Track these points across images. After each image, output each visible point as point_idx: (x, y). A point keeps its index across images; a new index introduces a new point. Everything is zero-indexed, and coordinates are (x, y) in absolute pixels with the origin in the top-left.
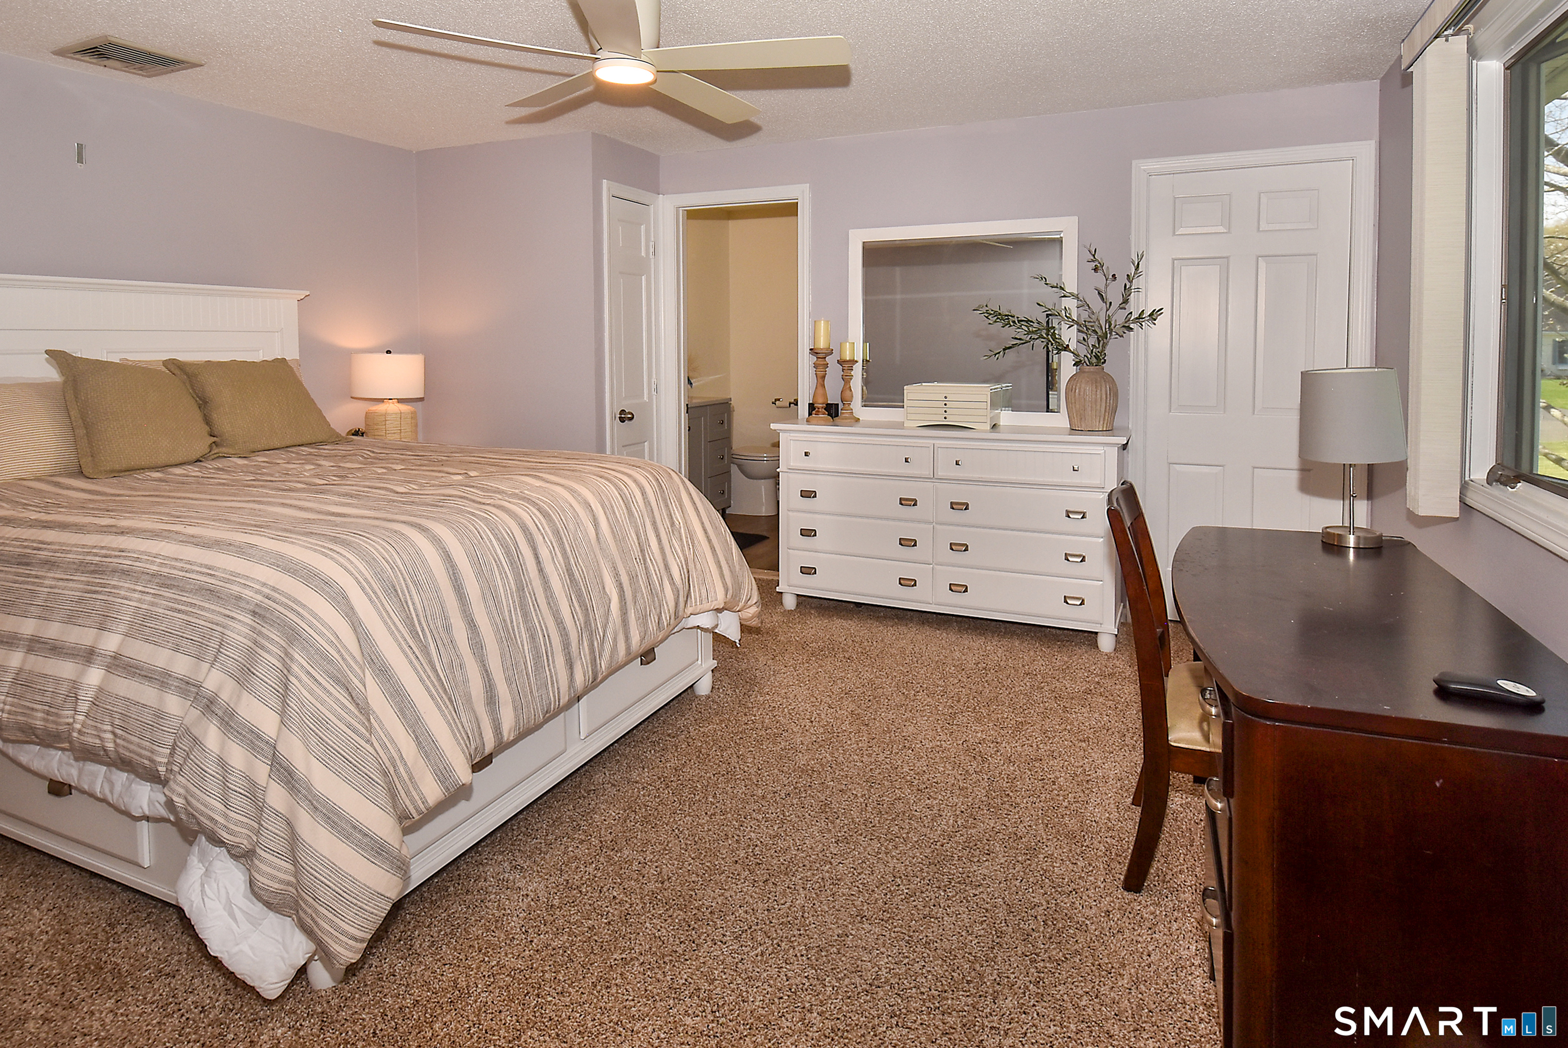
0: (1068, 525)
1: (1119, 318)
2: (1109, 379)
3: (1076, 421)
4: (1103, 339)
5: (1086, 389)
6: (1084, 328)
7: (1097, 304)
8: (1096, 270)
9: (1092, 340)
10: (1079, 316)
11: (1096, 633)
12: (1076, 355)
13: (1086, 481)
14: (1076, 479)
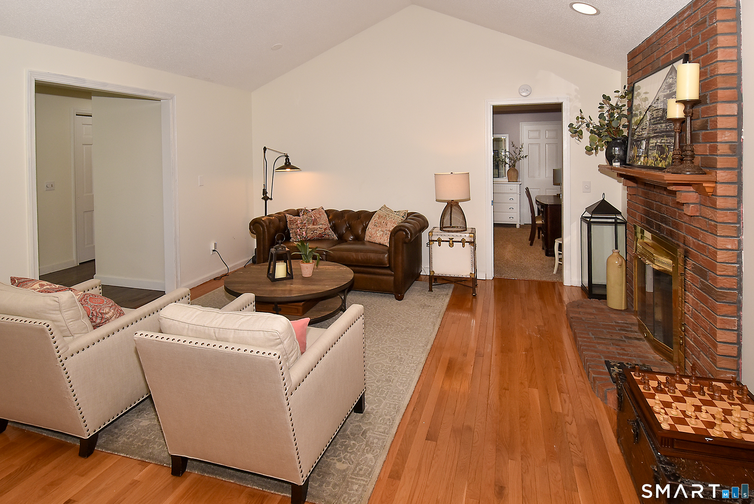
0: (510, 202)
1: (518, 157)
2: (516, 170)
3: (510, 179)
4: (515, 162)
5: (512, 173)
6: (510, 158)
7: (513, 154)
8: (513, 146)
9: (512, 162)
10: (509, 156)
11: (516, 224)
12: (509, 165)
13: (513, 192)
14: (511, 191)
